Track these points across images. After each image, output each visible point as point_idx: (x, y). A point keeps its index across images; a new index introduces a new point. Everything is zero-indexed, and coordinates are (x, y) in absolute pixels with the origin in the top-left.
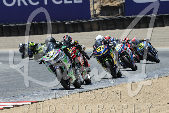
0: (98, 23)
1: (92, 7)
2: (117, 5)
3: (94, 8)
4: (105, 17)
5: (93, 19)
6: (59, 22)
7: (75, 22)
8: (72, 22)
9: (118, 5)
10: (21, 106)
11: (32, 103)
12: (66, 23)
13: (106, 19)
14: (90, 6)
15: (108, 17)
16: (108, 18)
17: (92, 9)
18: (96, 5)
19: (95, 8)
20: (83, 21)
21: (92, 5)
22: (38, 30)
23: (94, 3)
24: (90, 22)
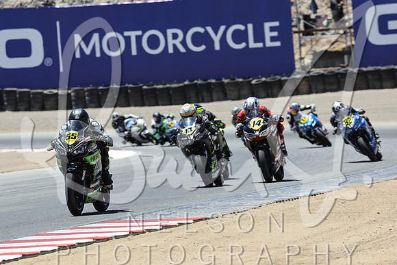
0: (309, 81)
1: (298, 53)
2: (341, 50)
3: (301, 55)
4: (321, 71)
5: (299, 73)
6: (241, 80)
7: (268, 80)
8: (264, 79)
9: (344, 49)
10: (176, 226)
11: (195, 221)
12: (253, 82)
13: (323, 74)
14: (295, 52)
15: (325, 71)
16: (325, 73)
17: (297, 57)
18: (304, 50)
19: (303, 56)
20: (283, 78)
21: (298, 51)
22: (205, 94)
23: (301, 45)
24: (294, 78)
